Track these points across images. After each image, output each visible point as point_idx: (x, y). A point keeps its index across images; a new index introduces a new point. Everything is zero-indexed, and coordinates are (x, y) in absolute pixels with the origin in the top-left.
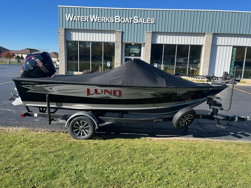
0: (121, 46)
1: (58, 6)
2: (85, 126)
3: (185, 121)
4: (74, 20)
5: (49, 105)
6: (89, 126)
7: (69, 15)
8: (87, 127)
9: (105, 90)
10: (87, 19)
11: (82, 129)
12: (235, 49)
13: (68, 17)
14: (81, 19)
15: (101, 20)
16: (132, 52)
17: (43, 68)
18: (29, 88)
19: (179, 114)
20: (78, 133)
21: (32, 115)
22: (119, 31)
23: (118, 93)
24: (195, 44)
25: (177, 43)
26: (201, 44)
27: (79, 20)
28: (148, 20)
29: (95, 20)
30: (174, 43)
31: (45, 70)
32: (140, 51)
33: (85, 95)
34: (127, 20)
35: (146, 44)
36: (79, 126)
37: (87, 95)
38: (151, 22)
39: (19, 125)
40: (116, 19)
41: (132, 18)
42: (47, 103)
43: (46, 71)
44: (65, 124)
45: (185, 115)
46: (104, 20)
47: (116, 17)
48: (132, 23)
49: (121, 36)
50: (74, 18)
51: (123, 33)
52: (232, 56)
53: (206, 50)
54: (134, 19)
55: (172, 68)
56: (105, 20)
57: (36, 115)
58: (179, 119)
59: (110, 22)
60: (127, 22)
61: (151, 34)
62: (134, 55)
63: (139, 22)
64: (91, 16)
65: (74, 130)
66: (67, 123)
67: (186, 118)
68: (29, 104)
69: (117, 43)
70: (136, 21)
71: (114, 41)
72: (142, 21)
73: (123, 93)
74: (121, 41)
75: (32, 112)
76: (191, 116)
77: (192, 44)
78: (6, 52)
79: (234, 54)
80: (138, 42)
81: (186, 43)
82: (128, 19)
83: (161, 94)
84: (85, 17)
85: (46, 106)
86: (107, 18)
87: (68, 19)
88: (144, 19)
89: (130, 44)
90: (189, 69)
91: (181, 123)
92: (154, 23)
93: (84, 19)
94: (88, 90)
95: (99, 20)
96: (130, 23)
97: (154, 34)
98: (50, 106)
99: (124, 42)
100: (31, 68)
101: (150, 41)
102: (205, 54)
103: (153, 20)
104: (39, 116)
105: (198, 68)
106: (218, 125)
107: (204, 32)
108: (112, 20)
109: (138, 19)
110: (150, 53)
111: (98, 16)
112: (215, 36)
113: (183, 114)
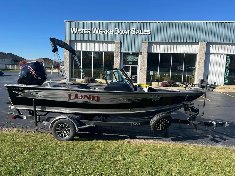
0: (119, 55)
1: (65, 21)
2: (66, 128)
3: (161, 125)
4: (78, 33)
5: (35, 108)
6: (70, 128)
7: (74, 29)
8: (68, 129)
9: (84, 95)
10: (89, 32)
11: (64, 130)
12: (229, 57)
13: (73, 30)
14: (84, 31)
15: (102, 32)
16: (130, 60)
17: (35, 76)
18: (19, 93)
19: (155, 119)
20: (61, 134)
21: (22, 118)
22: (118, 41)
23: (96, 98)
24: (189, 52)
25: (172, 52)
26: (195, 52)
27: (82, 33)
28: (145, 31)
29: (97, 33)
30: (169, 52)
31: (37, 77)
32: (138, 60)
33: (67, 100)
34: (125, 32)
35: (142, 53)
36: (61, 128)
37: (69, 100)
38: (147, 33)
39: (14, 126)
40: (115, 31)
41: (130, 30)
42: (33, 106)
43: (38, 79)
44: (49, 126)
45: (160, 120)
46: (104, 32)
47: (115, 29)
48: (129, 34)
49: (120, 46)
50: (78, 31)
51: (121, 43)
52: (226, 64)
53: (200, 59)
54: (132, 30)
55: (168, 75)
56: (106, 32)
57: (25, 117)
58: (154, 123)
59: (110, 34)
60: (125, 33)
61: (147, 44)
62: (132, 63)
63: (136, 34)
64: (93, 29)
65: (57, 132)
66: (50, 125)
67: (162, 123)
68: (19, 108)
69: (116, 52)
70: (133, 32)
71: (114, 51)
72: (139, 33)
73: (100, 98)
74: (119, 51)
75: (22, 114)
76: (167, 120)
77: (186, 52)
78: (22, 61)
79: (229, 61)
80: (135, 51)
81: (181, 52)
82: (126, 30)
83: (136, 100)
84: (88, 30)
85: (33, 109)
86: (108, 30)
87: (72, 32)
88: (141, 30)
89: (128, 54)
90: (184, 76)
91: (158, 127)
92: (150, 34)
93: (87, 32)
94: (70, 95)
95: (100, 32)
96: (128, 34)
97: (150, 44)
98: (37, 109)
99: (122, 51)
100: (25, 75)
101: (147, 50)
102: (199, 62)
103: (149, 31)
104: (28, 118)
105: (194, 76)
106: (195, 130)
107: (198, 42)
108: (112, 32)
109: (135, 30)
110: (146, 62)
111: (99, 29)
112: (208, 44)
113: (158, 119)
